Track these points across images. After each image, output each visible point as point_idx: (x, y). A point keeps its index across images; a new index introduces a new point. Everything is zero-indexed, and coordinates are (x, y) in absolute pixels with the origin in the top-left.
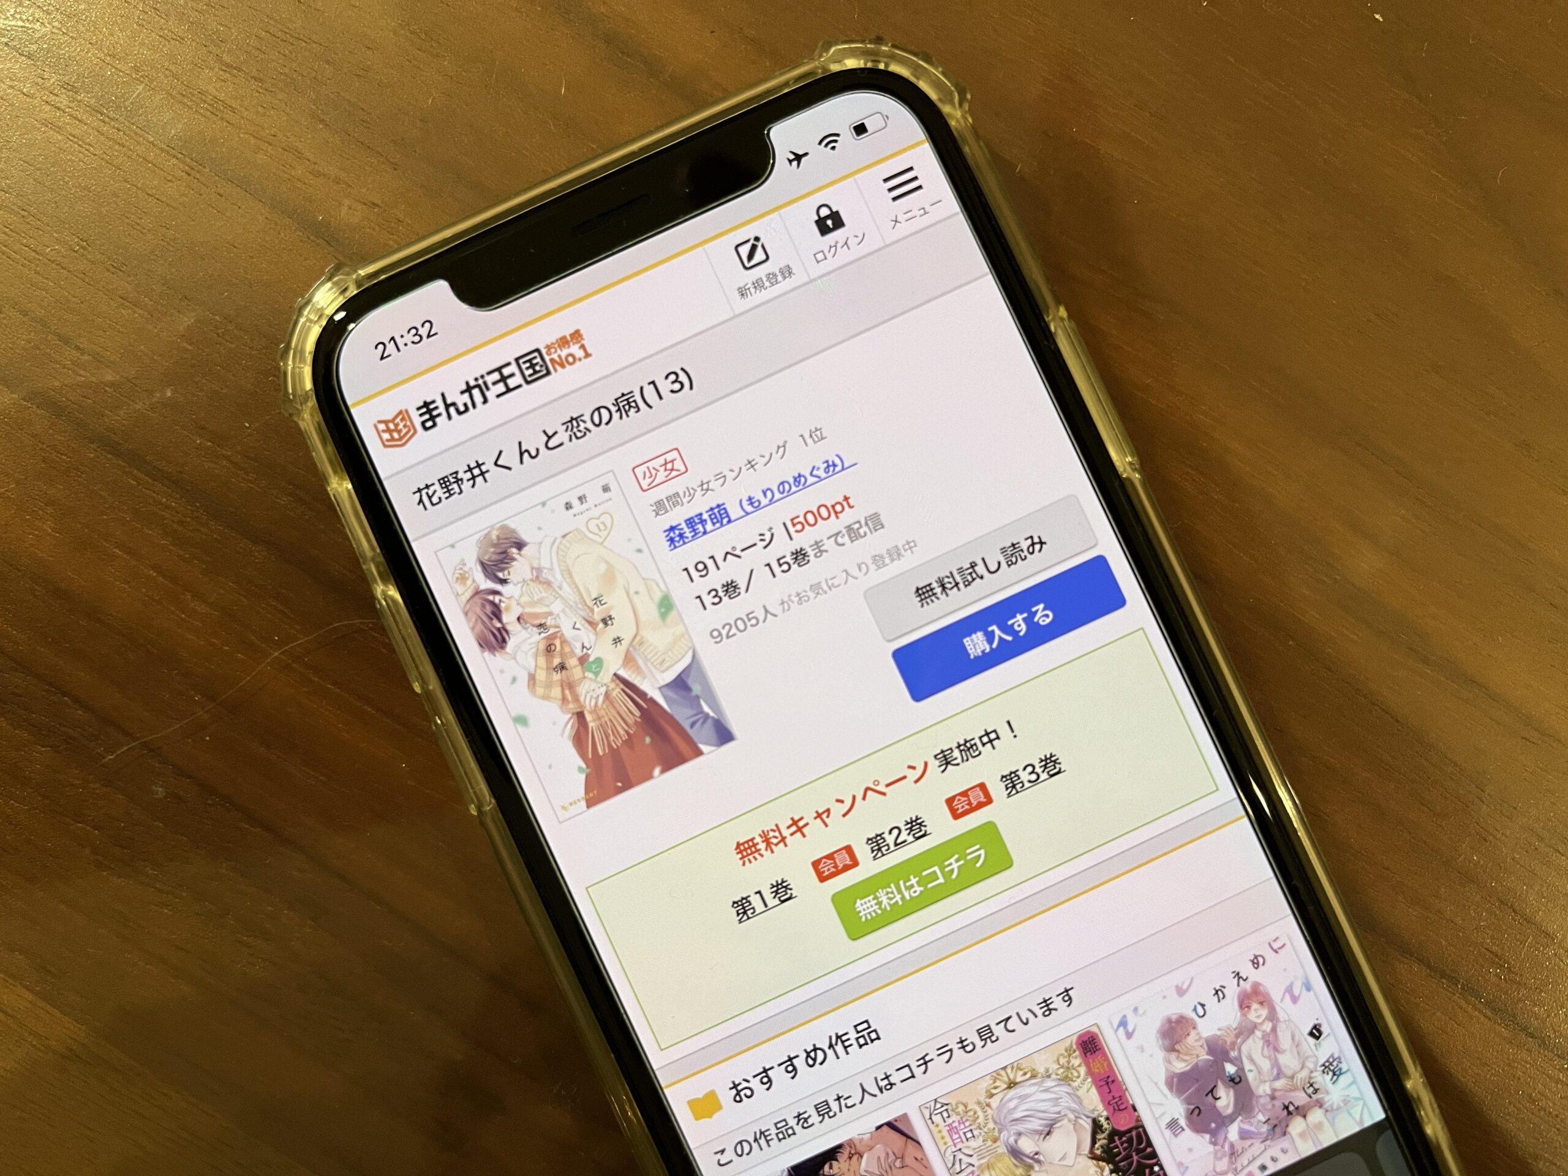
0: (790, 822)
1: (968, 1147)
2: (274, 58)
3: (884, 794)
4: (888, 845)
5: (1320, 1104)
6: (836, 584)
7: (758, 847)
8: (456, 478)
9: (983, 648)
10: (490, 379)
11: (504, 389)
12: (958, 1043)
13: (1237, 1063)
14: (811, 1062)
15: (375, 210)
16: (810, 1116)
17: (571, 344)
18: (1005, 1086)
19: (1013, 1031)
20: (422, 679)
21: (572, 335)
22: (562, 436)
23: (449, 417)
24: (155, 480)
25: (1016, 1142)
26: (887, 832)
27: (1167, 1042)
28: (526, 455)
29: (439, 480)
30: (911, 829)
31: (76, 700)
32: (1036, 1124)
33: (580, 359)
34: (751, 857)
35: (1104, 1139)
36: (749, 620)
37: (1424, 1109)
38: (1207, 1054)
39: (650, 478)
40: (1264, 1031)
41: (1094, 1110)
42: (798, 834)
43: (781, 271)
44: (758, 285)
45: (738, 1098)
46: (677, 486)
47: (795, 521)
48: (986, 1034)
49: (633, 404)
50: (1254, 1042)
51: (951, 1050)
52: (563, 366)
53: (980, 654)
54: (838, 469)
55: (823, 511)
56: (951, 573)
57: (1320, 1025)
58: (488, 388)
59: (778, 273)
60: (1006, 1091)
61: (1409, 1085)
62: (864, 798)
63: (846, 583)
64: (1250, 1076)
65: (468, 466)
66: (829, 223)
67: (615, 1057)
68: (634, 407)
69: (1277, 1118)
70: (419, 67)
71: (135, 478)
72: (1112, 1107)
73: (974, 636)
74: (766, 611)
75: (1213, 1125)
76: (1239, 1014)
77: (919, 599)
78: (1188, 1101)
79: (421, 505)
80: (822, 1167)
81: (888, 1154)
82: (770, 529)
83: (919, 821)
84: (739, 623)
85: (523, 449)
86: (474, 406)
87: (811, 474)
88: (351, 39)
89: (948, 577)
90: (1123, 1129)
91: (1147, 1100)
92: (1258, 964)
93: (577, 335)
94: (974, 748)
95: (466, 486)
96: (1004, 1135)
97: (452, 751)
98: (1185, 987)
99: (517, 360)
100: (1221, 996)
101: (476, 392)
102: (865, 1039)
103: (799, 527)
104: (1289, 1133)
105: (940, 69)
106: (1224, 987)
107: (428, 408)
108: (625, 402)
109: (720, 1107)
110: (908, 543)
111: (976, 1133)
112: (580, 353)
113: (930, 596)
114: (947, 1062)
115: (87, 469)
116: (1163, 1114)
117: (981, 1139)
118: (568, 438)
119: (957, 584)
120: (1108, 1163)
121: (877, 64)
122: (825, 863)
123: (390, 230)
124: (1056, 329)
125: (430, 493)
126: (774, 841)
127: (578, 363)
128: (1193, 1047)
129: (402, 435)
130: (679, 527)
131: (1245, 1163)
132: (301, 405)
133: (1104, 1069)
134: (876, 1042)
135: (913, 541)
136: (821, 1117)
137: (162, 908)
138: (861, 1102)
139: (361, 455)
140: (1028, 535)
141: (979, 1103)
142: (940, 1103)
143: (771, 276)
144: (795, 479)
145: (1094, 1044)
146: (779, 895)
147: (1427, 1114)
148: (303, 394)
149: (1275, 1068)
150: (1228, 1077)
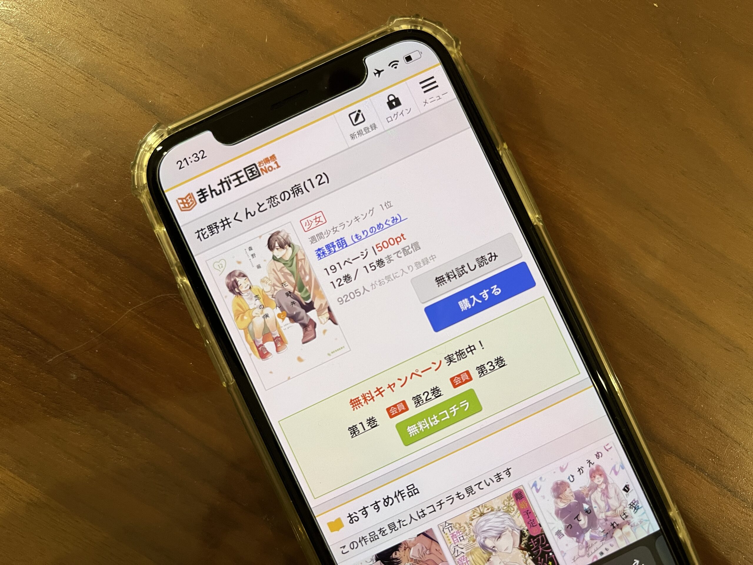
0: (376, 390)
1: (461, 544)
2: (128, 25)
3: (421, 376)
4: (422, 400)
5: (628, 523)
6: (397, 276)
7: (361, 401)
8: (216, 225)
9: (467, 306)
10: (232, 178)
11: (238, 183)
12: (456, 495)
13: (589, 503)
14: (386, 504)
15: (176, 98)
16: (385, 530)
17: (271, 161)
18: (479, 515)
19: (483, 489)
20: (200, 322)
21: (271, 157)
22: (267, 205)
23: (212, 196)
24: (71, 227)
25: (484, 541)
26: (422, 394)
27: (556, 494)
28: (249, 215)
29: (208, 227)
30: (433, 393)
31: (33, 333)
32: (494, 533)
33: (275, 169)
34: (357, 406)
35: (526, 540)
36: (356, 293)
37: (678, 526)
38: (575, 499)
39: (308, 225)
40: (602, 489)
41: (521, 526)
42: (380, 395)
43: (371, 126)
44: (360, 133)
45: (351, 522)
46: (321, 229)
47: (378, 246)
48: (469, 490)
49: (300, 190)
50: (597, 493)
51: (453, 498)
52: (266, 172)
53: (466, 309)
54: (398, 221)
55: (391, 241)
56: (452, 270)
57: (628, 485)
58: (231, 183)
59: (369, 127)
60: (479, 518)
61: (671, 514)
62: (411, 378)
63: (402, 275)
64: (595, 510)
65: (222, 220)
66: (394, 103)
67: (293, 502)
68: (301, 192)
69: (608, 530)
70: (197, 29)
71: (62, 227)
72: (529, 525)
73: (463, 301)
74: (364, 289)
75: (578, 533)
76: (590, 480)
77: (437, 283)
78: (566, 522)
79: (199, 238)
80: (392, 554)
81: (423, 548)
82: (366, 250)
83: (437, 389)
84: (351, 295)
85: (248, 212)
86: (224, 191)
87: (386, 223)
88: (165, 16)
89: (451, 272)
90: (535, 535)
91: (546, 522)
92: (599, 456)
93: (273, 157)
94: (464, 354)
95: (220, 229)
96: (478, 539)
97: (214, 356)
98: (564, 467)
99: (245, 169)
100: (581, 472)
101: (225, 185)
102: (412, 493)
103: (380, 249)
104: (614, 537)
105: (447, 30)
106: (583, 468)
107: (202, 192)
108: (297, 189)
109: (342, 526)
110: (432, 256)
111: (465, 537)
112: (275, 166)
113: (442, 282)
114: (451, 504)
115: (39, 222)
116: (554, 528)
117: (467, 540)
118: (269, 206)
119: (455, 276)
120: (528, 552)
121: (416, 27)
122: (393, 409)
123: (183, 107)
124: (502, 154)
125: (203, 233)
126: (368, 398)
127: (274, 170)
128: (568, 496)
129: (190, 205)
130: (323, 249)
131: (593, 551)
132: (141, 191)
133: (526, 507)
134: (417, 494)
135: (434, 255)
136: (391, 530)
137: (75, 432)
138: (410, 523)
139: (170, 215)
140: (489, 252)
141: (466, 523)
142: (448, 523)
143: (366, 129)
144: (378, 226)
145: (521, 495)
146: (370, 425)
147: (679, 528)
148: (142, 185)
149: (607, 506)
150: (584, 510)
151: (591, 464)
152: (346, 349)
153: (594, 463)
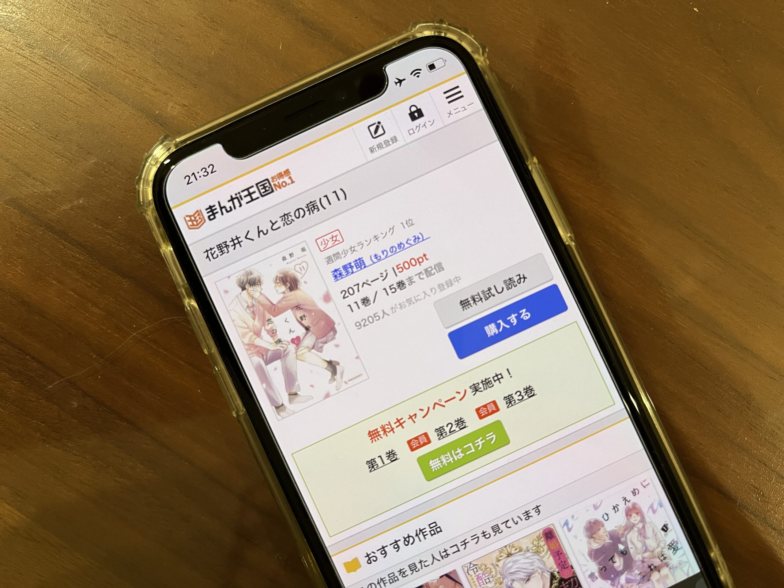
0: (396, 421)
2: (134, 31)
3: (444, 406)
4: (446, 432)
5: (667, 565)
6: (419, 299)
7: (380, 433)
8: (226, 244)
9: (494, 332)
10: (243, 194)
11: (250, 199)
12: (482, 533)
13: (625, 544)
14: (406, 543)
15: (185, 108)
16: (406, 571)
17: (284, 176)
18: (506, 556)
19: (510, 527)
20: (208, 347)
21: (285, 172)
22: (280, 223)
23: (222, 214)
24: (73, 246)
25: (511, 584)
26: (445, 425)
27: (589, 533)
28: (261, 233)
29: (217, 246)
30: (458, 424)
31: (33, 358)
32: (522, 575)
33: (289, 184)
34: (376, 439)
35: (557, 583)
36: (375, 317)
37: (720, 567)
38: (609, 540)
39: (324, 244)
40: (638, 528)
41: (551, 568)
42: (400, 427)
43: (392, 139)
44: (380, 146)
45: (369, 562)
46: (339, 248)
47: (399, 267)
48: (496, 529)
49: (316, 207)
50: (633, 532)
51: (478, 537)
52: (280, 188)
53: (493, 335)
54: (421, 240)
55: (413, 262)
56: (478, 293)
57: (667, 525)
58: (242, 199)
59: (390, 140)
60: (506, 558)
61: (712, 555)
62: (434, 408)
63: (425, 298)
64: (632, 551)
65: (232, 238)
66: (416, 114)
68: (316, 209)
69: (645, 572)
70: (207, 36)
71: (63, 245)
72: (560, 566)
73: (490, 326)
74: (384, 313)
75: (612, 576)
76: (626, 519)
77: (462, 306)
78: (599, 564)
79: (208, 258)
82: (386, 271)
83: (462, 420)
84: (370, 319)
85: (260, 230)
86: (235, 208)
87: (407, 243)
88: (173, 22)
89: (477, 295)
90: (566, 578)
91: (579, 563)
92: (635, 493)
93: (287, 172)
94: (490, 383)
95: (231, 249)
96: (506, 580)
97: (224, 384)
98: (598, 505)
99: (257, 184)
100: (616, 510)
101: (236, 201)
102: (434, 532)
103: (400, 270)
104: (651, 580)
105: (473, 36)
106: (618, 505)
107: (211, 209)
108: (312, 206)
109: (360, 566)
110: (456, 278)
111: (491, 579)
112: (289, 181)
113: (467, 305)
114: (476, 543)
115: (38, 240)
116: (587, 570)
117: (494, 583)
118: (283, 224)
119: (481, 299)
121: (440, 33)
122: (414, 441)
123: (192, 118)
124: (532, 169)
125: (213, 253)
126: (388, 430)
127: (288, 186)
128: (602, 536)
129: (198, 222)
130: (339, 270)
132: (147, 207)
133: (556, 547)
134: (440, 533)
135: (459, 277)
136: (412, 572)
137: (76, 463)
138: (432, 564)
139: (177, 233)
140: (518, 274)
141: (492, 564)
142: (473, 564)
143: (386, 142)
144: (399, 245)
145: (551, 534)
146: (390, 458)
147: (721, 570)
148: (148, 202)
149: (644, 547)
150: (620, 551)
151: (627, 502)
152: (364, 377)
153: (630, 501)
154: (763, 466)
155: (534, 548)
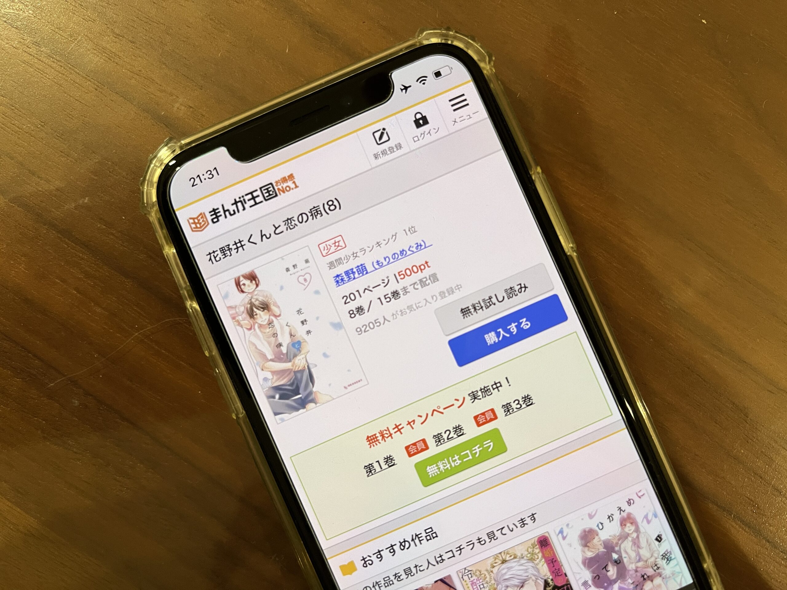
0: (395, 426)
2: (141, 31)
3: (442, 413)
4: (444, 439)
5: (660, 575)
6: (420, 306)
7: (378, 439)
8: (228, 248)
9: (494, 340)
10: (247, 198)
11: (253, 203)
12: (477, 540)
13: (619, 553)
14: (402, 548)
15: (191, 110)
16: (401, 575)
17: (288, 181)
18: (500, 562)
19: (505, 534)
20: (209, 349)
21: (289, 177)
22: (283, 228)
23: (226, 217)
24: (77, 245)
26: (444, 432)
27: (583, 542)
28: (264, 237)
29: (220, 249)
30: (456, 431)
31: (35, 355)
32: (516, 582)
33: (293, 189)
34: (374, 444)
36: (376, 323)
37: (713, 578)
38: (603, 549)
39: (327, 250)
40: (633, 538)
41: (545, 576)
42: (399, 433)
43: (396, 146)
44: (384, 153)
45: (365, 565)
46: (341, 254)
47: (400, 273)
48: (491, 536)
49: (319, 212)
50: (627, 542)
51: (473, 543)
52: (284, 192)
53: (493, 343)
54: (423, 247)
55: (415, 268)
56: (479, 302)
57: (661, 535)
58: (245, 203)
59: (394, 147)
60: (501, 565)
61: (705, 566)
62: (432, 415)
63: (425, 305)
64: (625, 560)
65: (235, 242)
66: (421, 122)
67: (303, 543)
68: (319, 214)
69: (638, 581)
70: (214, 37)
71: (66, 244)
72: (554, 574)
73: (490, 334)
74: (385, 319)
75: (606, 584)
76: (620, 529)
77: (462, 314)
78: (593, 572)
79: (211, 261)
82: (388, 277)
83: (460, 427)
85: (263, 234)
86: (238, 211)
87: (409, 250)
88: (180, 22)
89: (477, 304)
90: (559, 585)
91: (572, 571)
92: (630, 503)
93: (291, 177)
94: (489, 391)
95: (234, 252)
96: (499, 587)
97: (224, 386)
98: (593, 514)
99: (261, 188)
100: (611, 519)
101: (239, 204)
102: (430, 537)
103: (402, 276)
105: (479, 44)
106: (613, 515)
107: (215, 212)
108: (315, 211)
109: (355, 569)
110: (458, 286)
111: (485, 585)
112: (293, 186)
113: (468, 313)
114: (472, 549)
115: (42, 238)
116: (581, 578)
117: (488, 588)
118: (286, 229)
119: (482, 307)
121: (447, 41)
122: (412, 447)
123: (198, 120)
124: (535, 178)
125: (215, 255)
126: (386, 436)
127: (291, 191)
128: (596, 545)
129: (201, 225)
130: (342, 275)
132: (151, 209)
133: (551, 555)
134: (436, 538)
135: (460, 285)
136: (407, 576)
137: (76, 461)
138: (427, 569)
139: (181, 235)
140: (519, 283)
141: (487, 570)
142: (467, 570)
143: (391, 148)
144: (401, 252)
145: (546, 542)
146: (388, 463)
147: (714, 581)
148: (152, 203)
149: (638, 556)
150: (614, 560)
151: (622, 511)
152: (364, 382)
153: (625, 510)
154: (759, 478)
155: (529, 555)
